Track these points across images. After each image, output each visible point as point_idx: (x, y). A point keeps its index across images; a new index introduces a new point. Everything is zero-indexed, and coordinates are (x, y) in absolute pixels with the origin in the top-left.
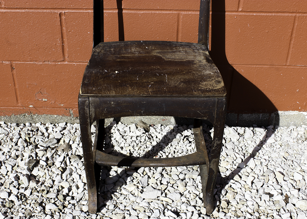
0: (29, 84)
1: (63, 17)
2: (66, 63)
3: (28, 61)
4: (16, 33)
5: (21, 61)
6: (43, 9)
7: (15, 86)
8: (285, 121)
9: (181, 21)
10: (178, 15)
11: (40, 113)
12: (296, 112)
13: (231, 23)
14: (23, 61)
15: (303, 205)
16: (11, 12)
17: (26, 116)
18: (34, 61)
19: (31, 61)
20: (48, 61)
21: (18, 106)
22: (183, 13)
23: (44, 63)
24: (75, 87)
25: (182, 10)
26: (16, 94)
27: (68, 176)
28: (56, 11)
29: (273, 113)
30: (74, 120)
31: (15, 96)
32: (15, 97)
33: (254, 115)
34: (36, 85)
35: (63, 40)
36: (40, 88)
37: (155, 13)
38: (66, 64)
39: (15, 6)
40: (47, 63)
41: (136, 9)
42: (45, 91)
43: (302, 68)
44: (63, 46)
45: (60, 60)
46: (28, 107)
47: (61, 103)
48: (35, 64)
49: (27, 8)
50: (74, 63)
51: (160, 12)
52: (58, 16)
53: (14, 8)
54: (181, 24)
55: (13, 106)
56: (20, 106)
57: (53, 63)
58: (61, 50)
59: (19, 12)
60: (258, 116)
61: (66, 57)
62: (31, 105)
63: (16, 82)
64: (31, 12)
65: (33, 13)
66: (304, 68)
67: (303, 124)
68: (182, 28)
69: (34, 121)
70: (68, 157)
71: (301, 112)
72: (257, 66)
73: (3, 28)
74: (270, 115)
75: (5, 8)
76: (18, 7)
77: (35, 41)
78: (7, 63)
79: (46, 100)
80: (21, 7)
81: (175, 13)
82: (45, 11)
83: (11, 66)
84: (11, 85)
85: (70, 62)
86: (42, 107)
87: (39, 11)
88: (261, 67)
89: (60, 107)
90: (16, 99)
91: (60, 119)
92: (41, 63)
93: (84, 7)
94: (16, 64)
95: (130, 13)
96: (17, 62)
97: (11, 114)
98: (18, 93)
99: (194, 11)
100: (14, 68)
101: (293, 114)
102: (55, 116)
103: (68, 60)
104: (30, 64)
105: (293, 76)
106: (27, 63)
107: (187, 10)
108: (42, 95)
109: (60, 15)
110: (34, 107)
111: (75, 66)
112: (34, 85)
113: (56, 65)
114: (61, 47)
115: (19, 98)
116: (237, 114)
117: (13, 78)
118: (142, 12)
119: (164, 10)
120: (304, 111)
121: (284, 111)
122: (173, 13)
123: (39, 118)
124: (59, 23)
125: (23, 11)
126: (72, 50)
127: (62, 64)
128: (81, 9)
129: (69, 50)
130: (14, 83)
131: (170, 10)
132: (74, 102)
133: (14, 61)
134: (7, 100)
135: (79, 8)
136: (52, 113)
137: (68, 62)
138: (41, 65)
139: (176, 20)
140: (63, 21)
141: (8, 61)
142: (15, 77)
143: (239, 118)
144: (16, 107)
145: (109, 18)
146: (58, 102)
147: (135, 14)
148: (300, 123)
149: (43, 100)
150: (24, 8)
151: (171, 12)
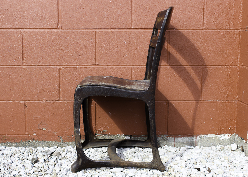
0: (35, 117)
1: (61, 71)
2: (61, 101)
3: (36, 101)
4: (30, 81)
5: (31, 101)
6: (49, 65)
7: (25, 119)
8: (207, 143)
9: (133, 72)
10: (131, 68)
11: (40, 140)
12: (213, 136)
13: (164, 73)
14: (33, 101)
15: (220, 171)
16: (29, 68)
17: (30, 142)
18: (40, 100)
19: (38, 101)
20: (49, 100)
21: (26, 135)
22: (134, 67)
23: (46, 102)
24: (65, 119)
25: (134, 65)
26: (25, 125)
27: (59, 165)
28: (57, 67)
29: (198, 136)
30: (63, 144)
31: (24, 126)
32: (24, 128)
33: (185, 138)
34: (39, 118)
35: (59, 86)
36: (42, 120)
37: (117, 68)
38: (60, 103)
39: (32, 64)
40: (48, 102)
41: (105, 65)
42: (45, 122)
43: (212, 103)
44: (59, 90)
45: (57, 100)
46: (32, 135)
47: (55, 132)
48: (40, 102)
49: (39, 65)
50: (66, 102)
51: (120, 66)
52: (58, 70)
53: (31, 65)
54: (133, 74)
55: (22, 135)
56: (27, 134)
57: (52, 102)
58: (58, 93)
59: (34, 68)
60: (188, 139)
61: (61, 97)
62: (35, 133)
63: (26, 116)
64: (41, 68)
65: (42, 68)
66: (213, 102)
67: (219, 145)
68: (134, 77)
69: (35, 146)
70: (59, 159)
71: (217, 135)
72: (183, 102)
73: (23, 78)
74: (196, 138)
75: (26, 65)
76: (34, 64)
77: (42, 86)
78: (23, 102)
79: (45, 129)
80: (36, 64)
81: (129, 67)
82: (50, 67)
83: (25, 104)
84: (23, 118)
85: (63, 101)
86: (42, 135)
87: (47, 67)
88: (186, 102)
89: (54, 135)
90: (25, 129)
91: (53, 144)
92: (44, 102)
93: (74, 64)
94: (28, 103)
95: (102, 68)
96: (28, 101)
97: (20, 141)
98: (27, 124)
99: (140, 65)
100: (26, 105)
101: (211, 137)
102: (50, 142)
103: (62, 100)
104: (38, 102)
105: (207, 108)
106: (35, 102)
107: (136, 65)
108: (43, 126)
109: (59, 69)
110: (36, 135)
111: (66, 104)
112: (38, 118)
113: (53, 103)
114: (58, 91)
115: (27, 128)
116: (174, 138)
117: (25, 113)
118: (109, 67)
119: (123, 65)
120: (218, 134)
121: (205, 135)
122: (128, 67)
123: (39, 144)
124: (58, 75)
125: (37, 67)
126: (65, 93)
127: (58, 103)
128: (72, 65)
129: (63, 92)
130: (25, 117)
131: (126, 65)
132: (64, 131)
133: (27, 101)
134: (19, 130)
135: (71, 64)
136: (48, 140)
137: (62, 101)
138: (44, 103)
139: (130, 71)
140: (61, 73)
141: (23, 101)
142: (26, 112)
143: (175, 140)
144: (24, 135)
145: (89, 71)
146: (53, 131)
147: (105, 68)
148: (218, 144)
149: (43, 129)
150: (37, 65)
151: (127, 66)
